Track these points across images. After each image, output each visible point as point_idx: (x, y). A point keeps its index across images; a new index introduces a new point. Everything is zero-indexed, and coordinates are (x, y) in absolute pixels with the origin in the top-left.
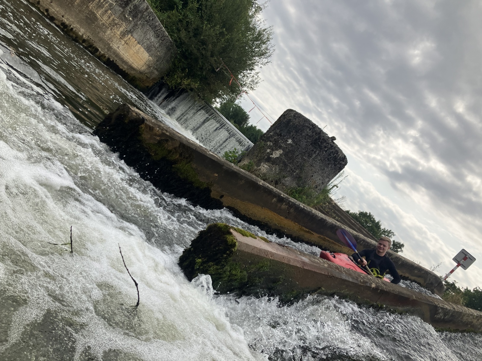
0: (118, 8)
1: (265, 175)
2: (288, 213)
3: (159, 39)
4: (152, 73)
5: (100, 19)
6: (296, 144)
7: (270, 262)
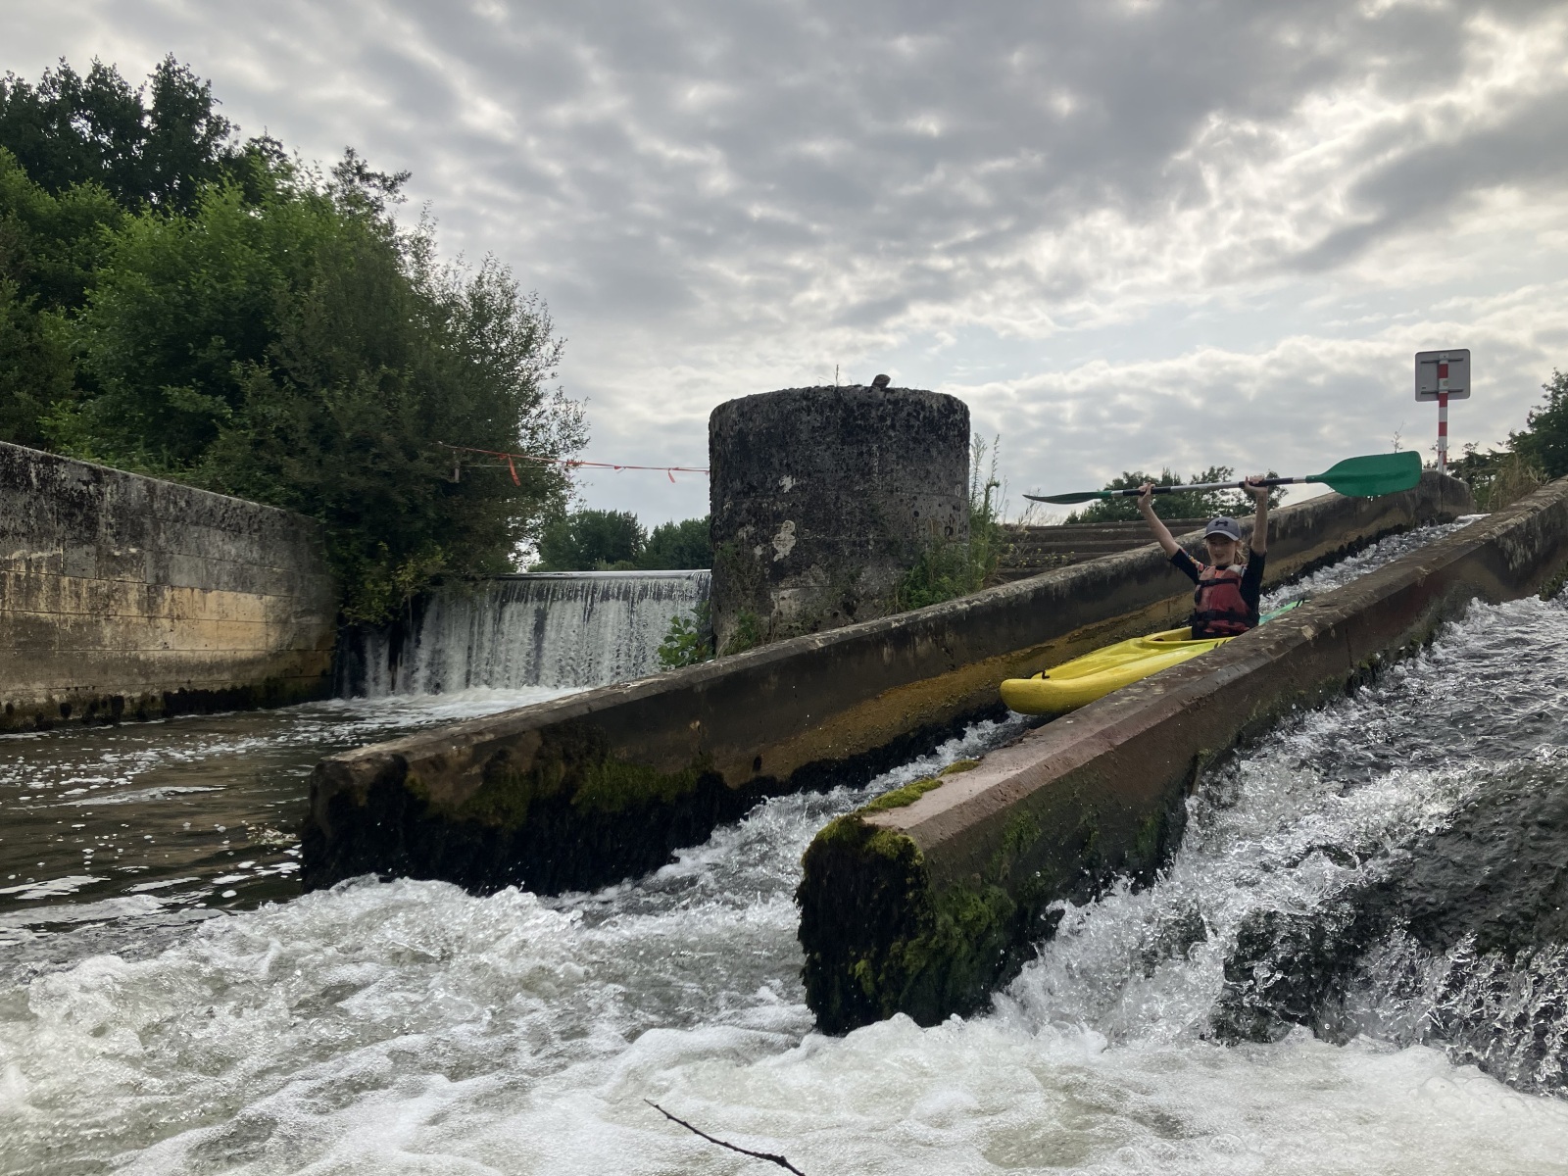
0: (77, 554)
1: (802, 616)
2: (947, 651)
3: (245, 535)
4: (303, 631)
5: (59, 620)
6: (809, 475)
7: (1028, 808)
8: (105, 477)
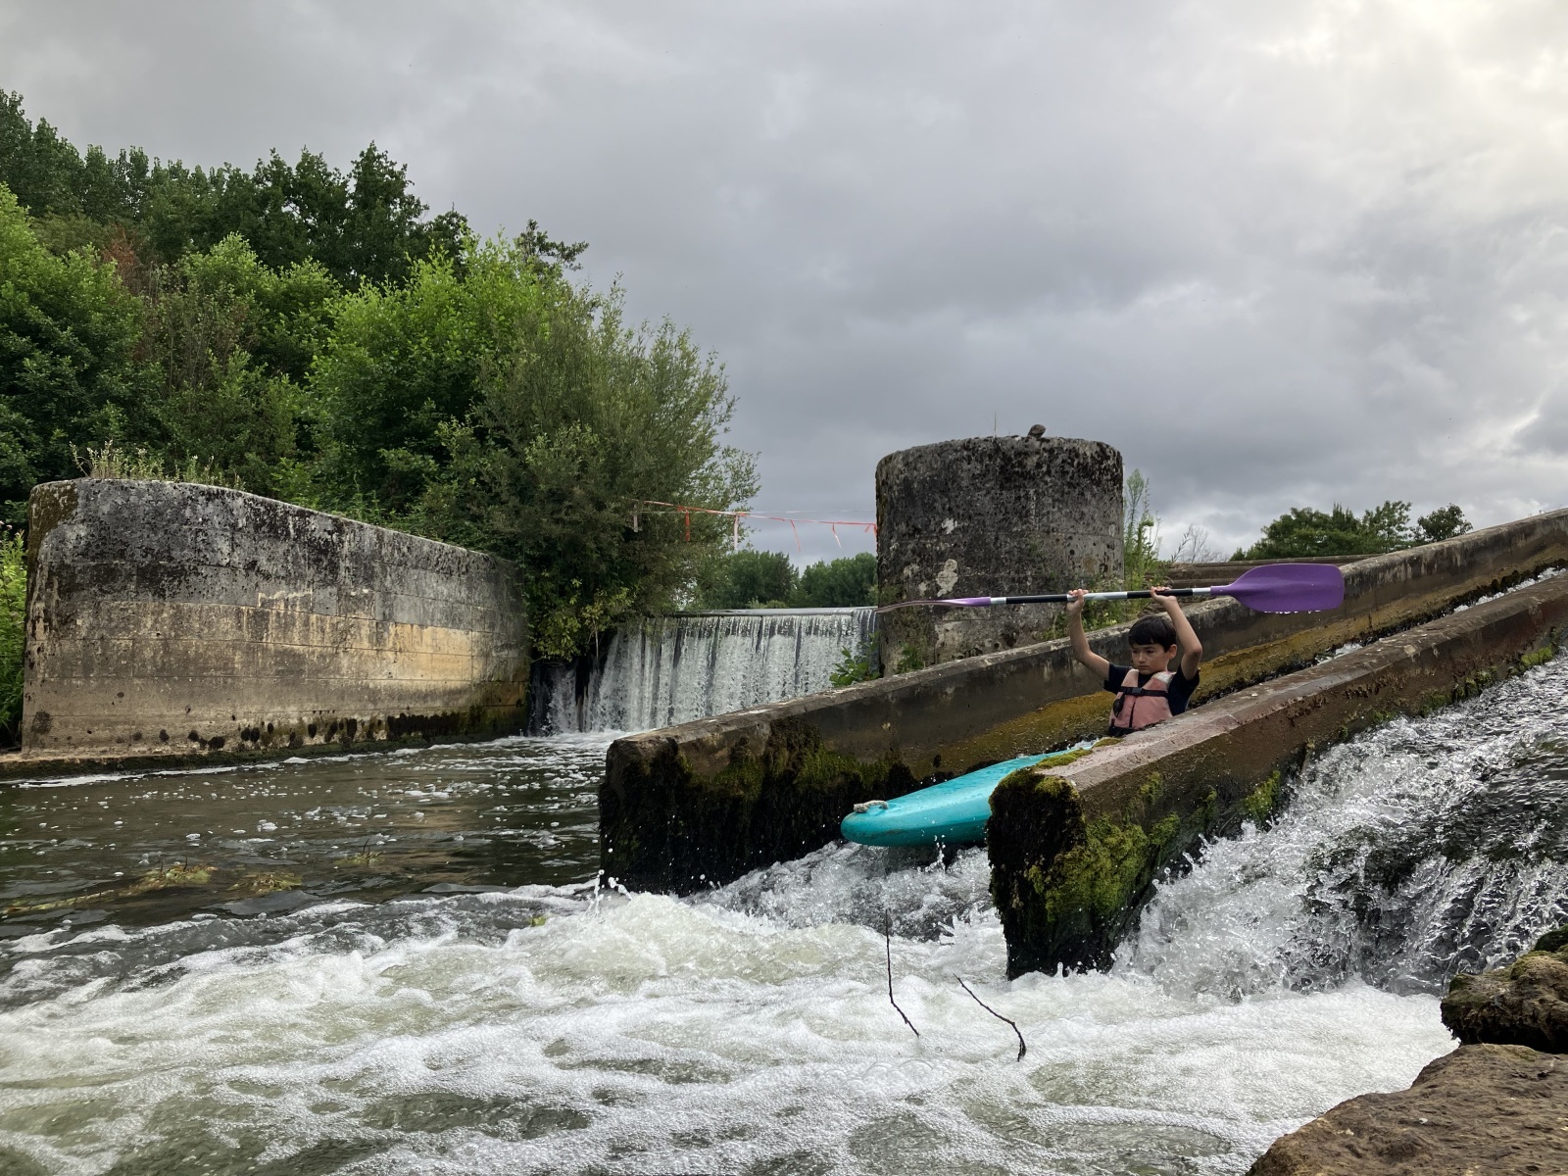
0: (327, 594)
1: (966, 643)
3: (455, 577)
4: (502, 663)
5: (308, 652)
6: (970, 518)
7: (1157, 769)
8: (345, 528)
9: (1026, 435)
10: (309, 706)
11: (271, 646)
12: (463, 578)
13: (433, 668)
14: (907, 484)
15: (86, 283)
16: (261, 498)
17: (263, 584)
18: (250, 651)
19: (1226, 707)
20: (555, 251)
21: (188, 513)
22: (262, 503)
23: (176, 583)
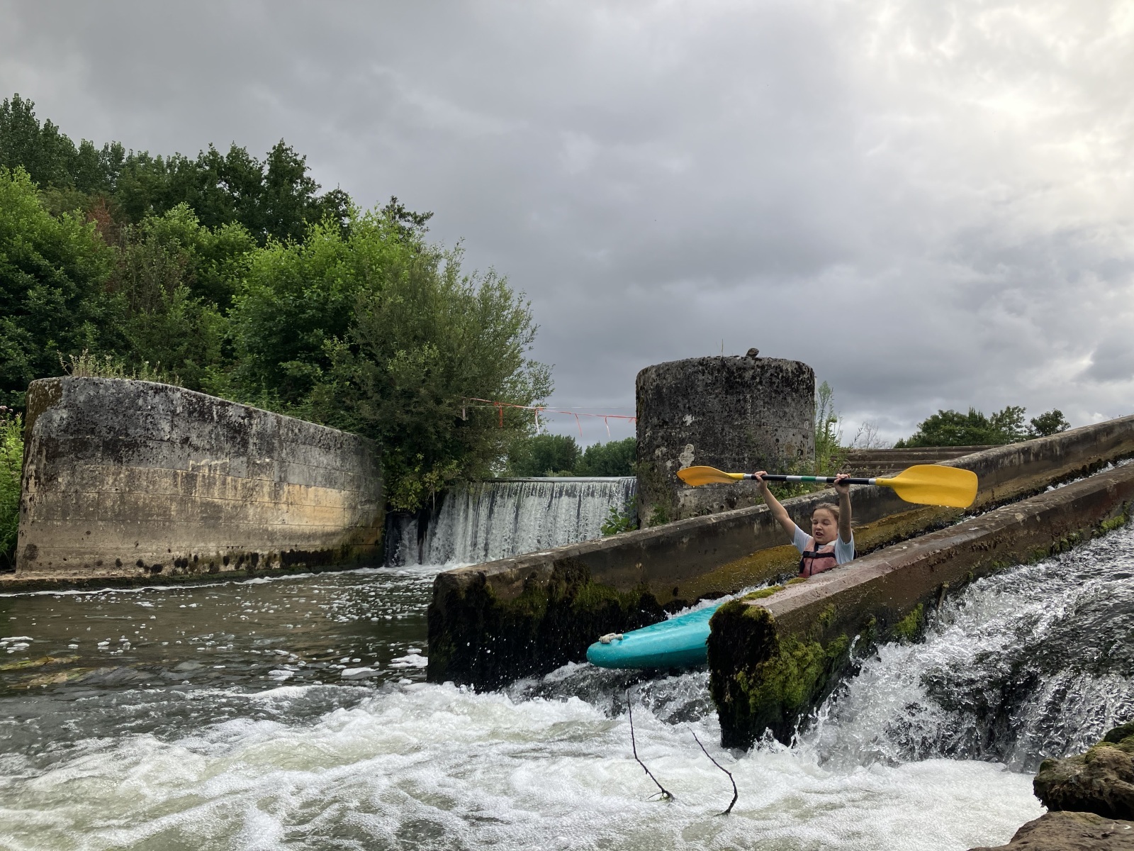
0: (237, 462)
1: (700, 505)
3: (332, 451)
4: (365, 514)
5: (225, 504)
6: (704, 414)
7: (833, 602)
8: (254, 414)
9: (744, 356)
10: (224, 543)
11: (198, 499)
12: (339, 451)
13: (315, 517)
14: (658, 389)
15: (73, 236)
16: (194, 392)
17: (194, 454)
18: (183, 502)
19: (884, 556)
20: (410, 218)
21: (140, 402)
22: (195, 396)
23: (130, 453)
